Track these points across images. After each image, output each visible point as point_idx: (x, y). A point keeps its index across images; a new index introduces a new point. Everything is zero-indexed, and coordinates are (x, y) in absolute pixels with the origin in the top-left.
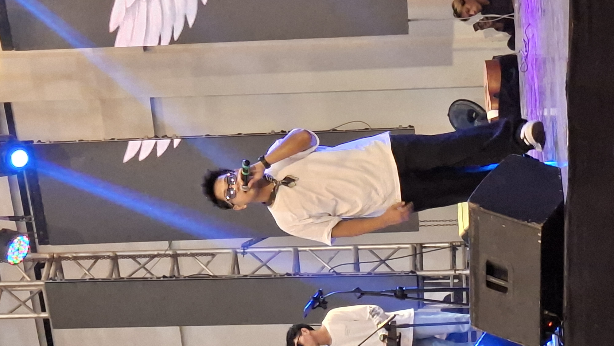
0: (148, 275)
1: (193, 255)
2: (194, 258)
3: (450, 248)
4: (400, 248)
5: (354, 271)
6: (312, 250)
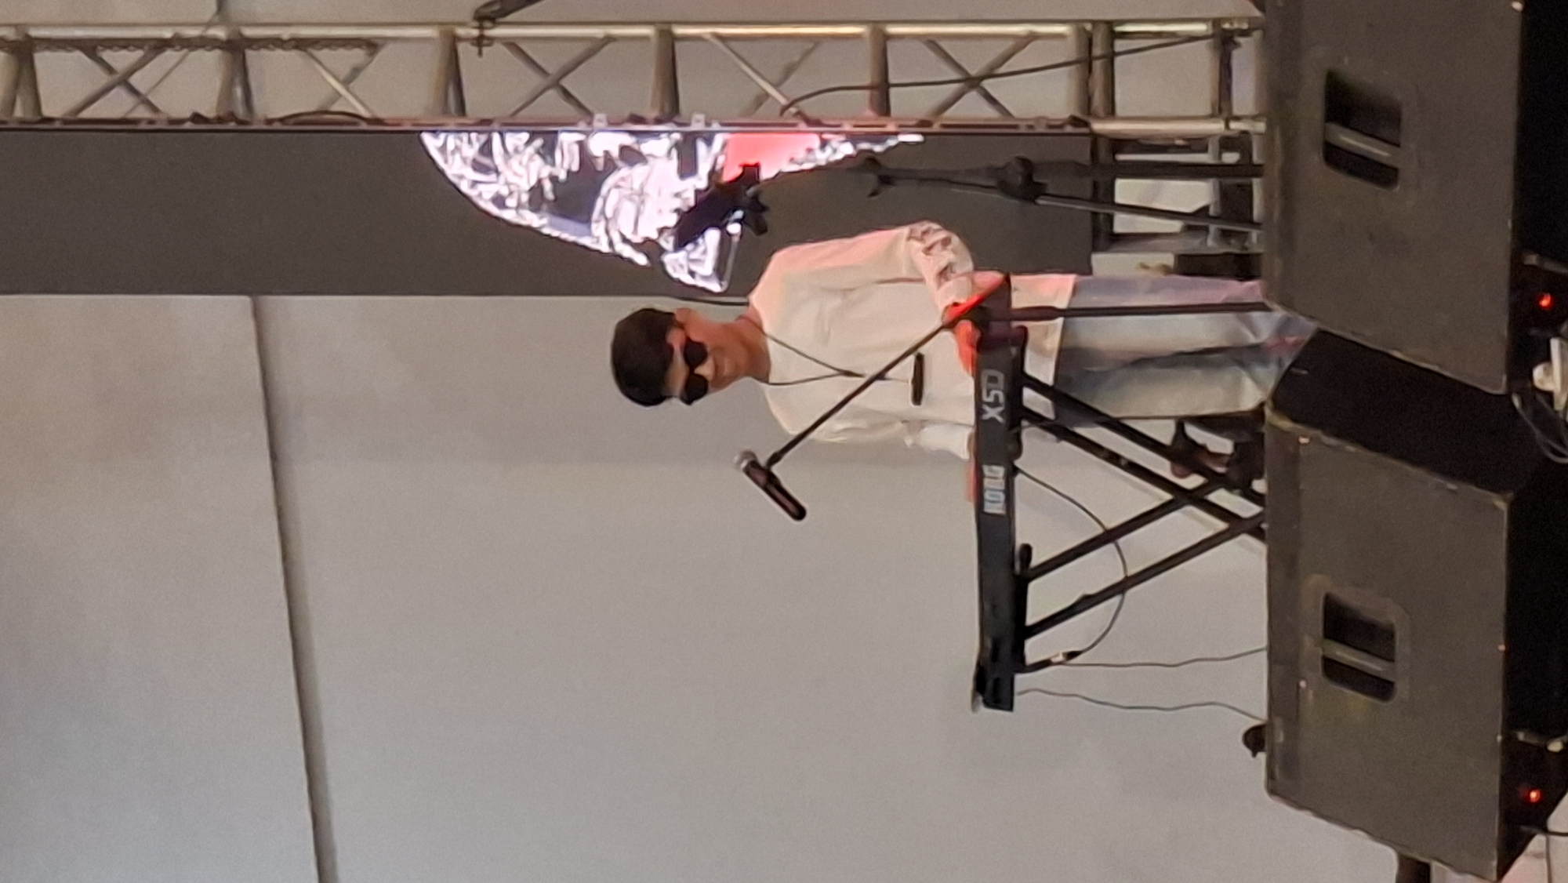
0: (142, 113)
1: (301, 44)
2: (303, 53)
3: (1210, 41)
4: (1033, 37)
5: (869, 113)
6: (722, 38)
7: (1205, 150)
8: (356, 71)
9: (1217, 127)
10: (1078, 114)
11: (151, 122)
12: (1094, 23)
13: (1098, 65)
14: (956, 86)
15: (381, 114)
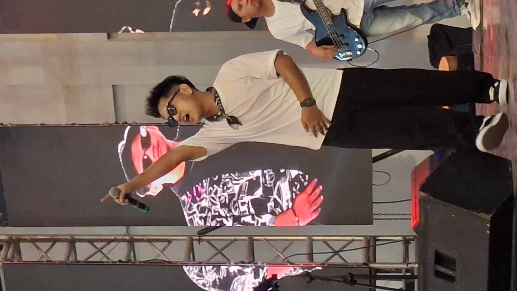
1: (149, 241)
2: (150, 243)
3: (403, 242)
4: (353, 240)
5: (308, 261)
6: (266, 240)
7: (401, 272)
8: (165, 249)
9: (404, 266)
10: (366, 262)
11: (108, 262)
12: (370, 236)
13: (371, 248)
14: (331, 254)
15: (172, 260)
